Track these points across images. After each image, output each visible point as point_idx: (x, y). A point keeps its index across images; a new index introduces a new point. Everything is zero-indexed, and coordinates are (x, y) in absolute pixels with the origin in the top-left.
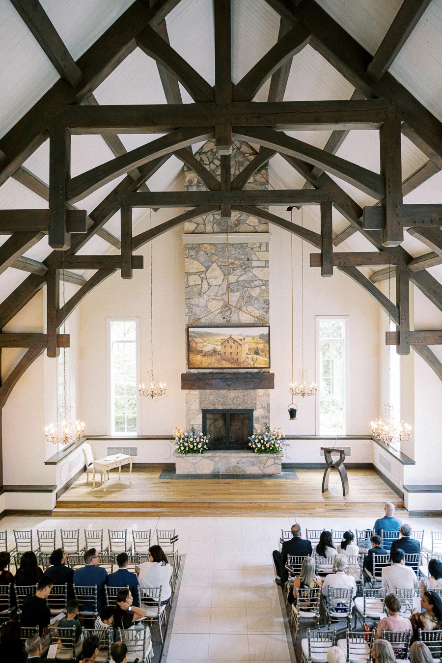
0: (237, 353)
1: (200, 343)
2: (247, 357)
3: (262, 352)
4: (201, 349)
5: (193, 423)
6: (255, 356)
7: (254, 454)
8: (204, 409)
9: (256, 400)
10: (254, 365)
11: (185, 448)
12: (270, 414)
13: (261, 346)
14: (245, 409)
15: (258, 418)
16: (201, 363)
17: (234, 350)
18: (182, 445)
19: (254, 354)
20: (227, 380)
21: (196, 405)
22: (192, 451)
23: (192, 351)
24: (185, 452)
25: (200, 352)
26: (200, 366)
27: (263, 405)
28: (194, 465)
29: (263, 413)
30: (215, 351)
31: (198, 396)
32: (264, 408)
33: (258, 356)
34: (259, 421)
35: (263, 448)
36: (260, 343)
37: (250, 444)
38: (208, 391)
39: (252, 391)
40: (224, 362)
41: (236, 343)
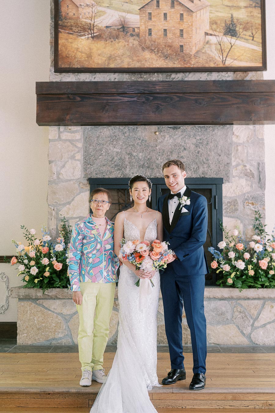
0: (182, 31)
1: (87, 5)
2: (208, 43)
3: (246, 29)
4: (89, 21)
5: (66, 216)
6: (227, 40)
7: (226, 290)
8: (94, 176)
9: (228, 155)
10: (224, 62)
11: (42, 269)
12: (266, 192)
13: (241, 15)
14: (203, 178)
15: (234, 202)
16: (89, 56)
17: (173, 23)
18: (33, 263)
19: (225, 34)
20: (155, 98)
21: (74, 169)
22: (61, 280)
23: (64, 27)
24: (41, 282)
25: (87, 29)
26: (87, 65)
27: (248, 167)
28: (67, 321)
29: (248, 189)
30: (123, 27)
31: (80, 145)
32: (248, 175)
33: (233, 40)
34: (237, 210)
35: (252, 273)
36: (239, 8)
37: (214, 265)
38: (106, 131)
39: (218, 132)
40: (147, 54)
41: (177, 7)
